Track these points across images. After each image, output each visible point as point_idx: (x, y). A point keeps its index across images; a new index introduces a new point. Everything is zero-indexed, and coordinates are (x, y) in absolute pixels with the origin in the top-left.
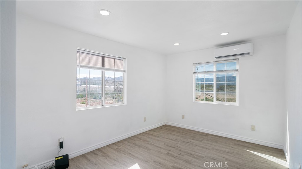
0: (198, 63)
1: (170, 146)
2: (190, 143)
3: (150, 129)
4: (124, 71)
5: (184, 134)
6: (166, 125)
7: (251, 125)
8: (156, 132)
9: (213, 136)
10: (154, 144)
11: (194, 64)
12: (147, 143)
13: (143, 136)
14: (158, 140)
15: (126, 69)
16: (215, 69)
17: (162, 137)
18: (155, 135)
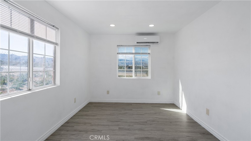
0: (121, 46)
1: (115, 121)
2: (126, 114)
3: (79, 110)
4: (56, 44)
5: (113, 107)
6: (90, 102)
7: (158, 92)
8: (88, 112)
9: (135, 104)
10: (99, 124)
11: (117, 46)
12: (90, 125)
13: (78, 119)
14: (98, 119)
15: (59, 42)
16: (134, 52)
17: (98, 115)
18: (90, 114)
